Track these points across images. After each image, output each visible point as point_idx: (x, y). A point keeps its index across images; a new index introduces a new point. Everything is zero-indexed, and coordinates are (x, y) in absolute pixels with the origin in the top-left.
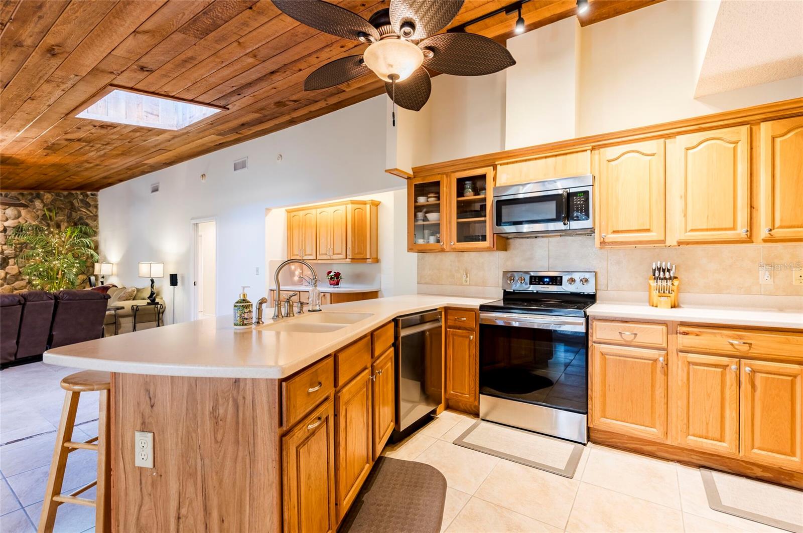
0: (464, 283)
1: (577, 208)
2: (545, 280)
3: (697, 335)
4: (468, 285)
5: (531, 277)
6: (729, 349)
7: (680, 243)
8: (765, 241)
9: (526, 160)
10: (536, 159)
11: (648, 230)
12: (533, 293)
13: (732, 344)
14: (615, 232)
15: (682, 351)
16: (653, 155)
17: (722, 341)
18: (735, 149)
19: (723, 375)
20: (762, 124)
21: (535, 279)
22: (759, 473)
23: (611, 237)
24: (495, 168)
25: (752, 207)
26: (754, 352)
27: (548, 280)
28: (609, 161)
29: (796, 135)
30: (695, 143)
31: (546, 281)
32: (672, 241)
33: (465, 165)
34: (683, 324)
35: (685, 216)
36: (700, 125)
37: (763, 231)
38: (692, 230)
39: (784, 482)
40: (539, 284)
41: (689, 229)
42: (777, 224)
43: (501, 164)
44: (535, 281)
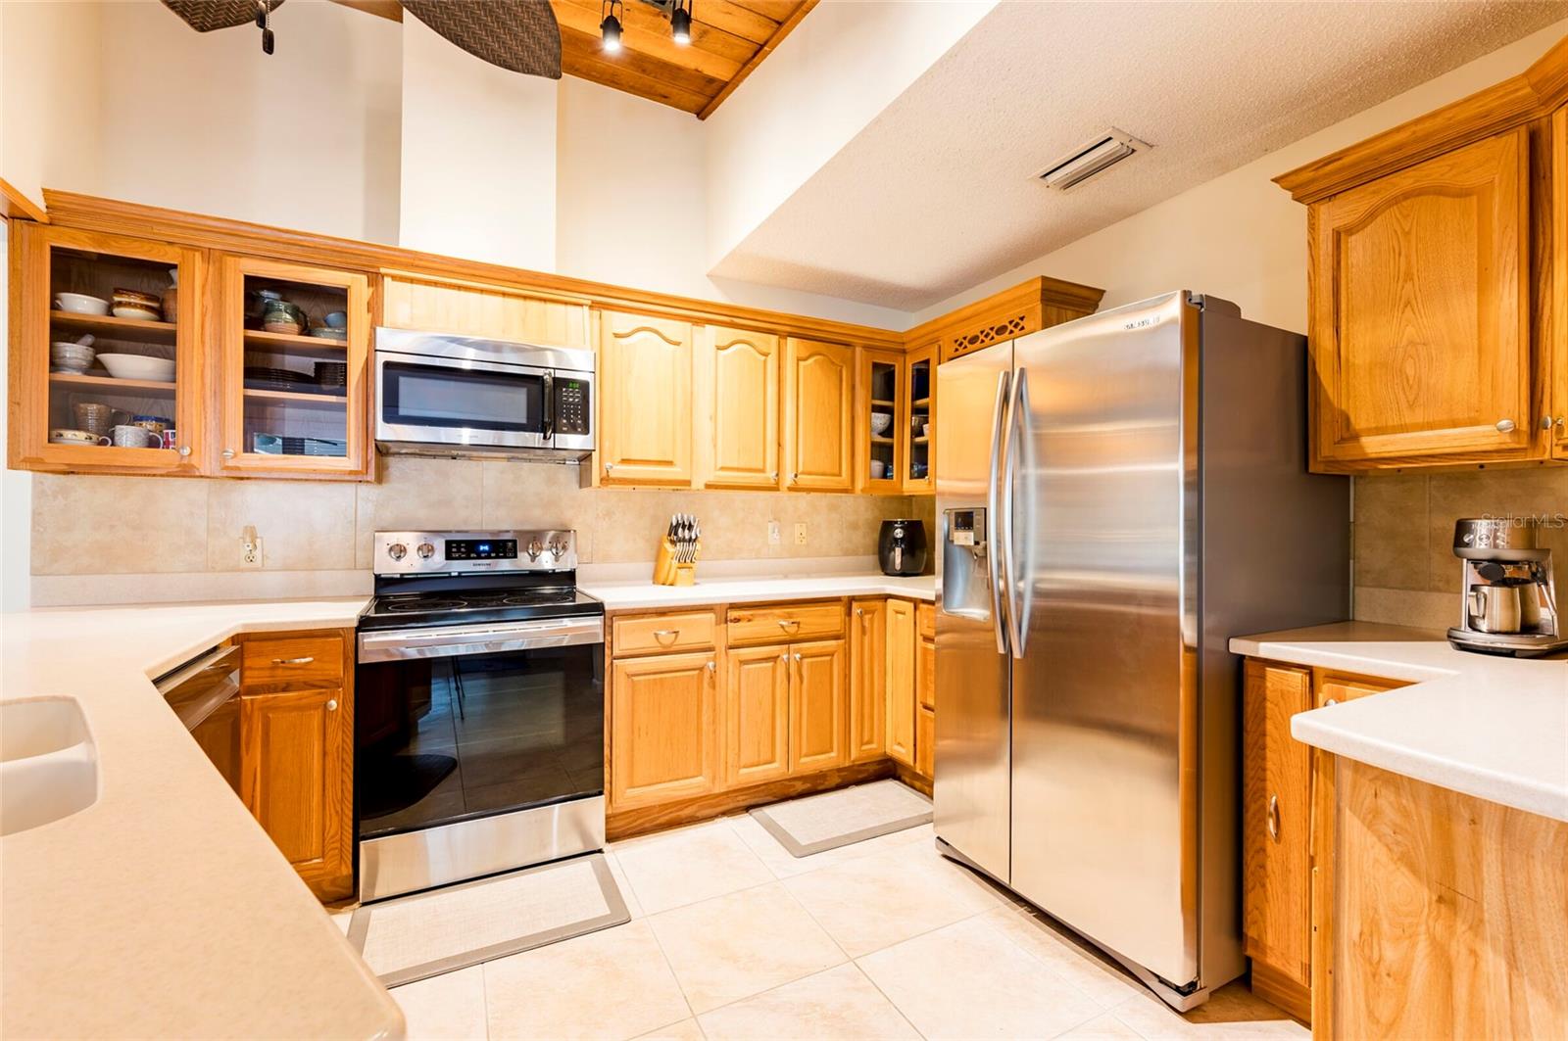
0: (244, 564)
1: (568, 410)
2: (482, 548)
3: (749, 620)
4: (256, 570)
5: (449, 544)
6: (780, 634)
7: (708, 486)
8: (790, 489)
9: (459, 288)
10: (482, 291)
11: (670, 463)
12: (451, 577)
13: (782, 626)
14: (624, 461)
15: (731, 648)
16: (678, 344)
17: (771, 625)
18: (765, 362)
19: (774, 670)
20: (789, 338)
21: (459, 548)
22: (800, 787)
23: (620, 471)
24: (375, 279)
25: (779, 445)
26: (804, 631)
27: (486, 548)
28: (617, 336)
29: (815, 361)
30: (726, 343)
31: (484, 552)
32: (698, 484)
34: (733, 606)
35: (715, 446)
36: (732, 317)
37: (788, 479)
38: (722, 469)
39: (821, 788)
40: (468, 558)
41: (719, 466)
42: (800, 469)
43: (394, 278)
44: (459, 551)
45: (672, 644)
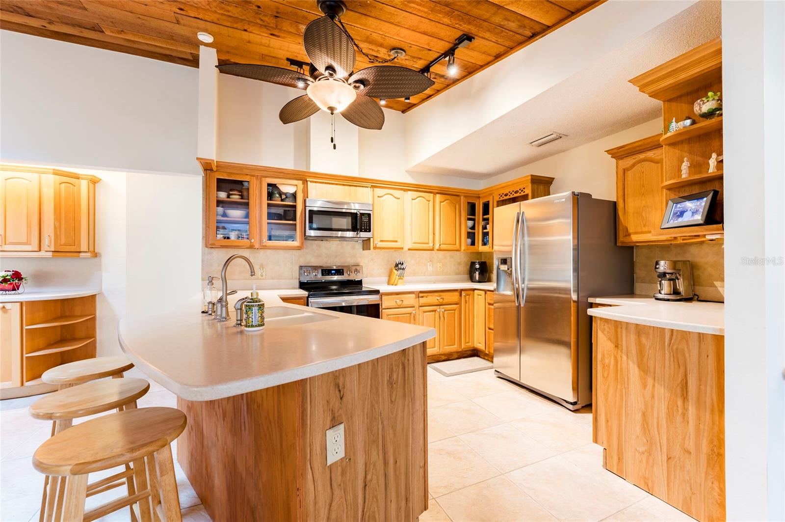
0: (260, 277)
1: (364, 224)
2: (333, 272)
3: (426, 297)
4: (263, 279)
5: (322, 270)
6: (436, 302)
7: (409, 249)
8: (438, 250)
9: (330, 184)
10: (337, 184)
11: (396, 241)
12: (322, 282)
13: (438, 299)
14: (382, 241)
15: (420, 307)
16: (399, 199)
17: (434, 299)
18: (429, 203)
19: (435, 315)
20: (437, 195)
21: (325, 272)
22: (443, 358)
23: (380, 244)
24: (305, 182)
25: (434, 234)
26: (445, 301)
27: (334, 272)
28: (378, 197)
29: (447, 203)
30: (415, 198)
31: (333, 273)
32: (406, 249)
33: (277, 174)
34: (421, 292)
35: (412, 235)
36: (417, 188)
37: (437, 246)
38: (414, 243)
39: (451, 358)
40: (329, 275)
41: (413, 242)
42: (441, 243)
43: (311, 182)
44: (325, 273)
45: (401, 305)
